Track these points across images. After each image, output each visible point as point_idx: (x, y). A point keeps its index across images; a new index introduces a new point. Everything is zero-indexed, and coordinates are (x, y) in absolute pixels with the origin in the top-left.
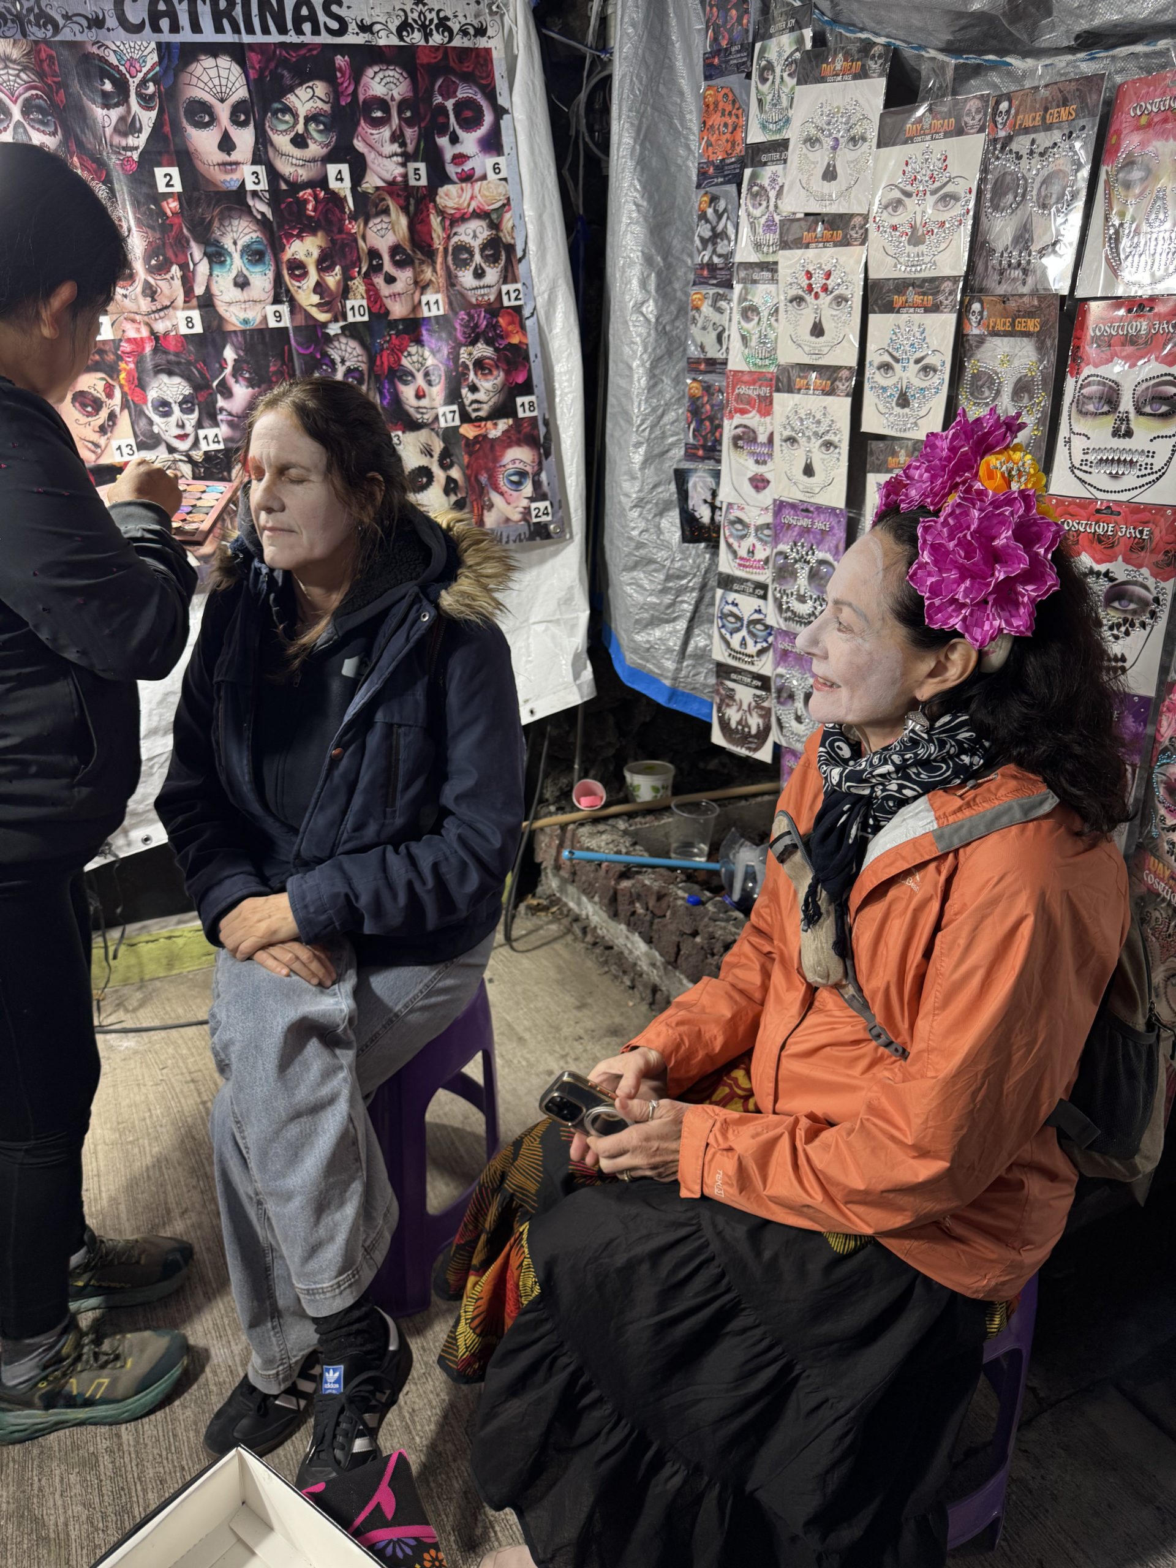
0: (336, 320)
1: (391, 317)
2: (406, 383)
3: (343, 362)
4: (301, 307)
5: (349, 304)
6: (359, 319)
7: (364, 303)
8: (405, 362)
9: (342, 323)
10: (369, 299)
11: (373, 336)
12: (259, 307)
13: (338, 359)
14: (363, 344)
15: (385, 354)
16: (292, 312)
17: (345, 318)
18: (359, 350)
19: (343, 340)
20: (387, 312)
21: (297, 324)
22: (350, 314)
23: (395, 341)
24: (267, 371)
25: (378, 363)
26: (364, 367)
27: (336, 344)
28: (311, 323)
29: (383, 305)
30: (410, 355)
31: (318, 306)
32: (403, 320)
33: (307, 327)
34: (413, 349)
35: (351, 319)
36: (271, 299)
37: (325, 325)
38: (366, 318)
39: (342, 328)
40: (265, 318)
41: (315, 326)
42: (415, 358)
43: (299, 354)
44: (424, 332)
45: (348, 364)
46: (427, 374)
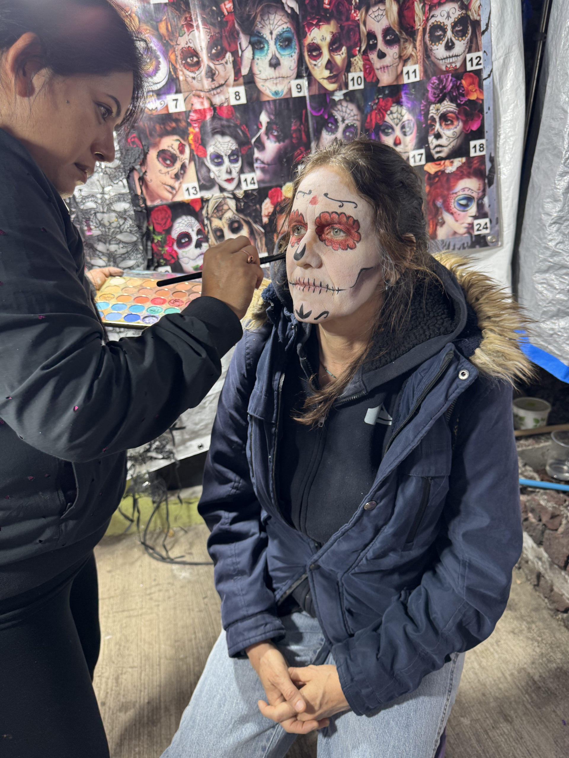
0: (340, 89)
1: (381, 85)
2: (387, 134)
3: (343, 120)
4: (316, 80)
5: (350, 75)
6: (357, 87)
7: (362, 74)
8: (388, 119)
9: (344, 91)
10: (365, 71)
11: (366, 100)
12: (286, 81)
13: (340, 119)
14: (359, 108)
15: (374, 113)
16: (309, 84)
17: (346, 86)
18: (355, 111)
19: (344, 104)
20: (378, 81)
21: (313, 93)
22: (350, 83)
23: (382, 103)
24: (290, 130)
25: (368, 120)
26: (358, 124)
27: (339, 107)
28: (322, 92)
29: (375, 75)
30: (392, 113)
31: (328, 78)
32: (390, 87)
33: (319, 95)
34: (394, 109)
35: (351, 88)
36: (295, 75)
37: (332, 93)
38: (362, 87)
39: (345, 95)
40: (290, 90)
41: (325, 95)
42: (395, 115)
43: (312, 116)
44: (403, 96)
45: (347, 122)
46: (403, 127)
